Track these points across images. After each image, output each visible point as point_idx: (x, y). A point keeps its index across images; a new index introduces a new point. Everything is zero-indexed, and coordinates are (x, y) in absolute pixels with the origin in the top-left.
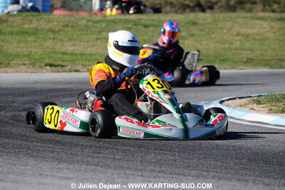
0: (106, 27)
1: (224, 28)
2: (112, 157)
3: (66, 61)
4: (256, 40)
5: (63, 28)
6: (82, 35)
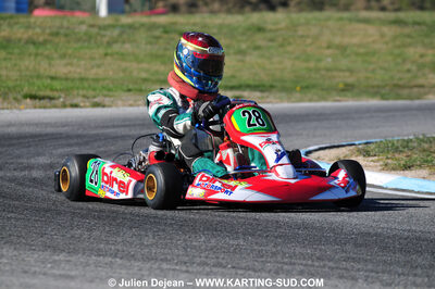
0: (119, 35)
1: (308, 37)
3: (57, 90)
4: (357, 54)
5: (50, 38)
6: (82, 48)
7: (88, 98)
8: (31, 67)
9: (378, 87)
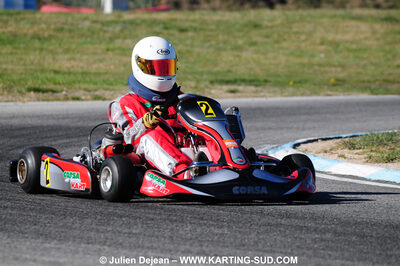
0: (122, 31)
1: (301, 33)
2: (127, 230)
3: (59, 84)
5: (55, 33)
6: (85, 43)
7: (89, 91)
8: (36, 61)
9: (369, 82)
